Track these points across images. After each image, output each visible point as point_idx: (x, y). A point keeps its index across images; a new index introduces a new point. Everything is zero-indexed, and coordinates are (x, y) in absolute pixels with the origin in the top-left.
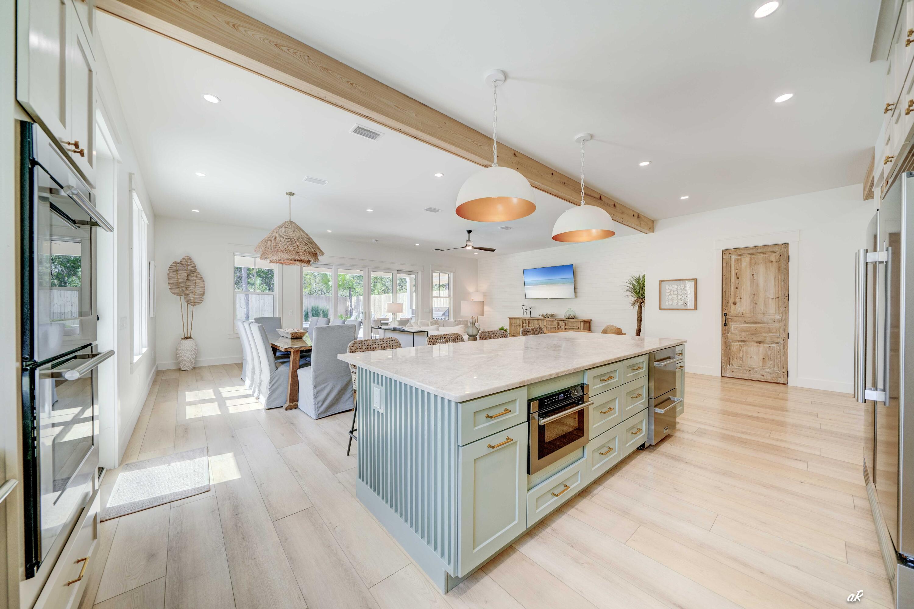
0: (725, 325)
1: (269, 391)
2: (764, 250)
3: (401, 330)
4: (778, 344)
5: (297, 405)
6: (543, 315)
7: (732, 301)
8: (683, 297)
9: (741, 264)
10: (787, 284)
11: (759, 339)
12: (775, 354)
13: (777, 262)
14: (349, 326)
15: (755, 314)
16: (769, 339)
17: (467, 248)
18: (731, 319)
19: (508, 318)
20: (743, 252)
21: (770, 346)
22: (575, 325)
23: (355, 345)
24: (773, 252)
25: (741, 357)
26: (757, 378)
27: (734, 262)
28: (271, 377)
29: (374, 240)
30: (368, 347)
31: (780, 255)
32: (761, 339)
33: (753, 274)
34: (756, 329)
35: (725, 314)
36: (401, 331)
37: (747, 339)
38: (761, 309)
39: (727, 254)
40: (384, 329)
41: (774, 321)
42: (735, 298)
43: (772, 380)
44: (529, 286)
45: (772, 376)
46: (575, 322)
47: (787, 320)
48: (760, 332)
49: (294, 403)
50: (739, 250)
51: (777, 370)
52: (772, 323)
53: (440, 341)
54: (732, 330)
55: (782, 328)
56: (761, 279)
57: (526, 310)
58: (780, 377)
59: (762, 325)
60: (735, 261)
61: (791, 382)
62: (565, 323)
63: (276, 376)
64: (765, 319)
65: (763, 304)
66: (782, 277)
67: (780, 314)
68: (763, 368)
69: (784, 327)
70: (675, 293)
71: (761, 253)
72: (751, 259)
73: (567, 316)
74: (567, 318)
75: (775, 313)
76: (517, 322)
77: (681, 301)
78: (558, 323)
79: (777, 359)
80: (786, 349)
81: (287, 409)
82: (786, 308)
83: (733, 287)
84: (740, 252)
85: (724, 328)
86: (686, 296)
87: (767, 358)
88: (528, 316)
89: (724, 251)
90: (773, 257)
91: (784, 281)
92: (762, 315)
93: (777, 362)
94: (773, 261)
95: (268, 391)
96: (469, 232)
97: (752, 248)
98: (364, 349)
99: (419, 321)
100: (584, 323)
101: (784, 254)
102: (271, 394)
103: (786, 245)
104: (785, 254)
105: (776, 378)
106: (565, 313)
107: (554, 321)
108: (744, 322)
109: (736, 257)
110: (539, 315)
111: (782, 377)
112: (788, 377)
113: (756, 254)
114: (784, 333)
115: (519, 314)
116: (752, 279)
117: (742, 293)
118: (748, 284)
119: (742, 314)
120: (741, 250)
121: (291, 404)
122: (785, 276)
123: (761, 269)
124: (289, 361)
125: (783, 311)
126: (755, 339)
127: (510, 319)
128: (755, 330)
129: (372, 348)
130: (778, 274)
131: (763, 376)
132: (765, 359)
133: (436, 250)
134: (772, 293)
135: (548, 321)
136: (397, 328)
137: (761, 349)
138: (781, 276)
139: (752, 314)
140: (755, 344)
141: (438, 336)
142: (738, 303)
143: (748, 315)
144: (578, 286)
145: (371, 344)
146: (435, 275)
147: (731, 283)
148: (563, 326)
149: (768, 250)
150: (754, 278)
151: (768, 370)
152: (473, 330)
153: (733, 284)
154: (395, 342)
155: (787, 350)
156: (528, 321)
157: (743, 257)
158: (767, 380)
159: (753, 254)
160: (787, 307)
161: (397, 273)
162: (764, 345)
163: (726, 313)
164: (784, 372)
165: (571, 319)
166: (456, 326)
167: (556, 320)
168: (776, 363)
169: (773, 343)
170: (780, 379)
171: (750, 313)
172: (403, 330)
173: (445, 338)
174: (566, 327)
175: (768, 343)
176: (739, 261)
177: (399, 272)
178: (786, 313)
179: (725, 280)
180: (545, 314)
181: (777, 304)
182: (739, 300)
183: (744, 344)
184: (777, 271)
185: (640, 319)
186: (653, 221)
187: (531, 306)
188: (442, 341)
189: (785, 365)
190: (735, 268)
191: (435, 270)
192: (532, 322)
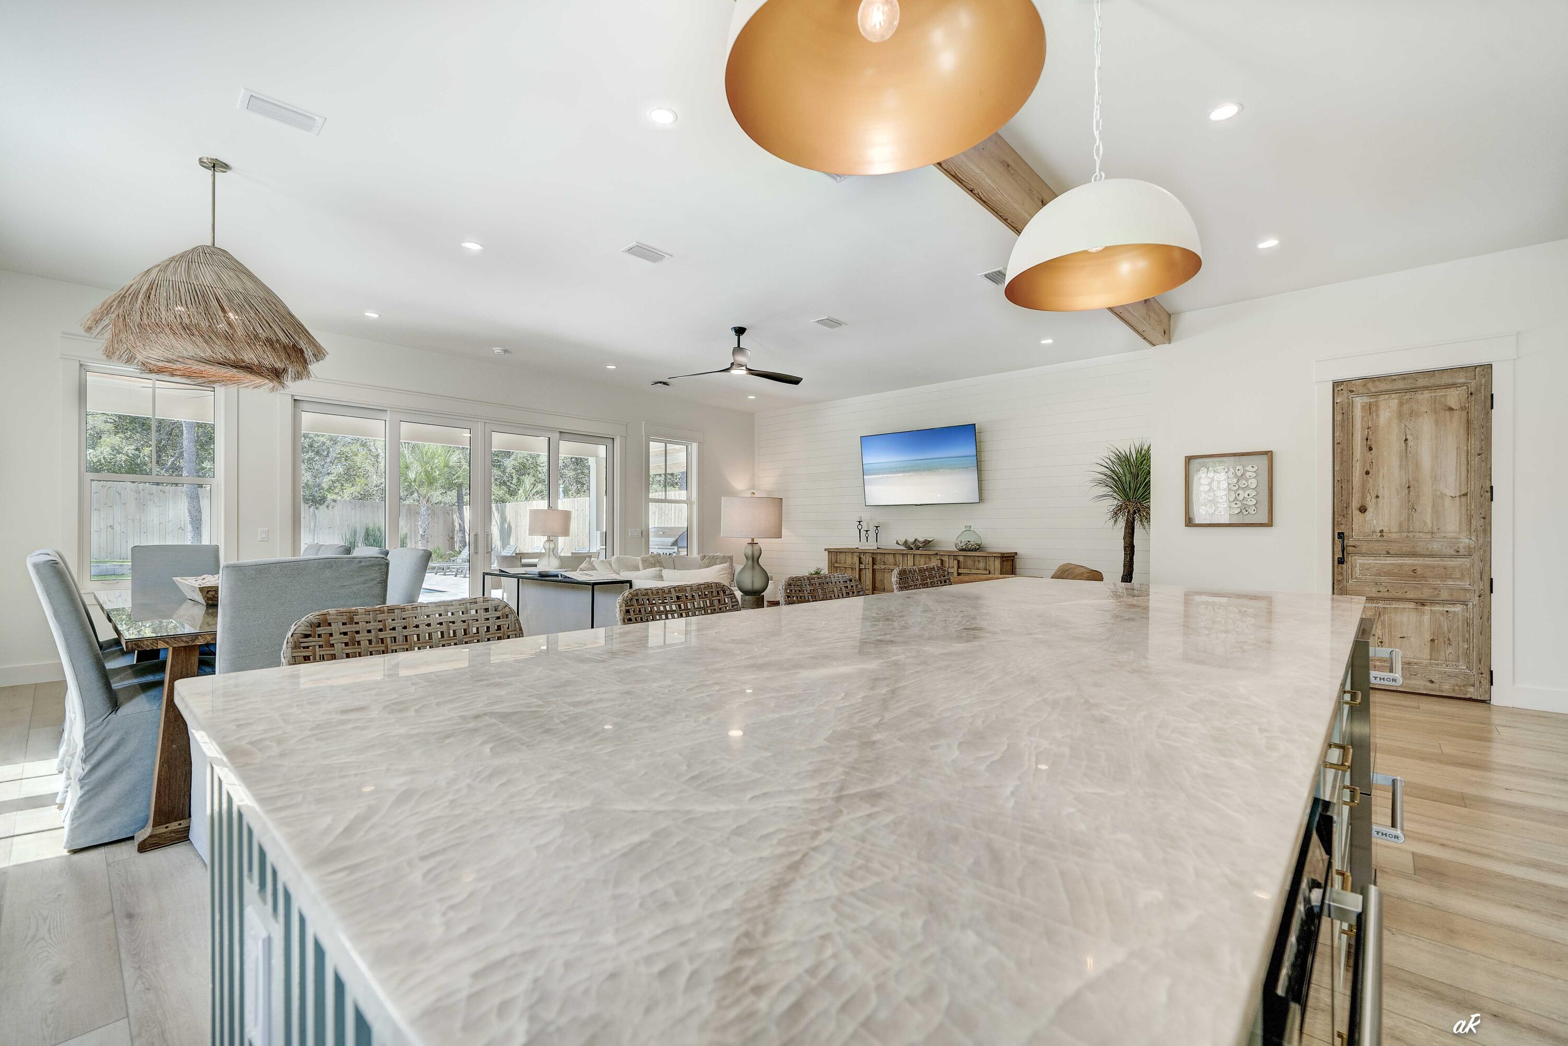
0: (1341, 561)
1: (81, 788)
2: (1432, 381)
3: (560, 578)
4: (1467, 605)
5: (187, 829)
6: (906, 542)
7: (1355, 504)
8: (1240, 496)
9: (1377, 416)
10: (1486, 463)
11: (1422, 594)
12: (1460, 628)
13: (1463, 408)
14: (361, 562)
15: (1411, 535)
16: (1445, 595)
17: (733, 372)
18: (1354, 546)
19: (825, 550)
20: (1383, 386)
21: (1447, 611)
22: (982, 565)
23: (320, 630)
24: (1454, 385)
25: (1379, 638)
26: (1417, 687)
27: (1362, 412)
28: (89, 737)
29: (497, 350)
30: (382, 635)
31: (1471, 394)
32: (1426, 593)
33: (1406, 440)
34: (1414, 571)
35: (1341, 535)
36: (560, 581)
37: (1393, 594)
38: (1425, 523)
39: (1345, 393)
40: (519, 577)
41: (1458, 551)
42: (1363, 497)
43: (1454, 690)
44: (872, 476)
45: (1453, 681)
46: (980, 559)
47: (1489, 549)
48: (1424, 577)
49: (174, 826)
50: (1374, 381)
51: (1465, 667)
52: (1451, 557)
53: (662, 608)
54: (1358, 571)
55: (1476, 567)
56: (1425, 451)
57: (867, 531)
58: (1473, 686)
59: (1429, 561)
60: (1363, 407)
61: (1500, 695)
62: (959, 561)
63: (109, 735)
64: (1436, 547)
65: (1429, 510)
66: (1475, 444)
67: (1470, 533)
68: (1431, 664)
69: (1481, 565)
70: (1221, 486)
71: (1426, 388)
72: (1401, 404)
73: (963, 544)
74: (962, 550)
75: (1460, 532)
76: (847, 559)
77: (1236, 506)
78: (942, 561)
79: (1464, 641)
80: (1485, 618)
81: (143, 848)
82: (1484, 518)
83: (1358, 471)
84: (1376, 386)
85: (1338, 568)
86: (1247, 493)
87: (1442, 640)
88: (871, 545)
89: (1336, 384)
90: (1454, 397)
91: (1479, 455)
92: (1429, 536)
93: (1463, 648)
94: (1454, 407)
95: (79, 788)
96: (740, 331)
97: (1404, 376)
98: (365, 644)
99: (615, 556)
100: (1003, 561)
101: (1480, 390)
102: (87, 796)
103: (1485, 370)
104: (1483, 391)
105: (1462, 688)
106: (957, 539)
107: (932, 557)
108: (1385, 553)
109: (1366, 400)
110: (897, 543)
111: (1477, 684)
112: (1492, 684)
113: (1414, 390)
114: (1481, 578)
115: (849, 540)
116: (1404, 452)
117: (1381, 486)
118: (1395, 461)
119: (1379, 534)
120: (1377, 383)
121: (161, 830)
122: (1483, 443)
123: (1426, 425)
124: (160, 683)
125: (1479, 526)
126: (1410, 595)
127: (830, 551)
128: (1412, 573)
129: (400, 639)
130: (1466, 439)
131: (1432, 682)
132: (1436, 641)
133: (656, 383)
134: (1451, 485)
135: (917, 558)
136: (549, 574)
137: (1426, 618)
138: (1473, 442)
139: (1405, 534)
140: (1412, 605)
141: (655, 592)
142: (1370, 510)
143: (1394, 536)
144: (987, 475)
145: (398, 624)
146: (655, 447)
147: (1355, 460)
148: (953, 567)
149: (1443, 382)
150: (1409, 449)
151: (1444, 669)
152: (753, 577)
153: (1358, 463)
154: (498, 614)
155: (1489, 619)
156: (873, 558)
157: (1382, 397)
158: (1442, 691)
159: (1407, 390)
160: (1486, 518)
161: (560, 437)
162: (1432, 608)
163: (1343, 533)
164: (1482, 674)
165: (972, 550)
166: (708, 566)
167: (937, 554)
168: (1461, 650)
169: (1453, 603)
170: (1471, 689)
171: (1400, 532)
172: (566, 577)
173: (678, 598)
174: (961, 571)
175: (1444, 602)
176: (1374, 408)
177: (565, 436)
178: (1485, 531)
179: (1341, 453)
180: (911, 540)
181: (1464, 511)
182: (1374, 500)
183: (1386, 606)
184: (1462, 431)
185: (1130, 549)
186: (1169, 316)
187: (878, 522)
188: (671, 607)
189: (1485, 655)
190: (1362, 425)
191: (655, 435)
192: (880, 560)
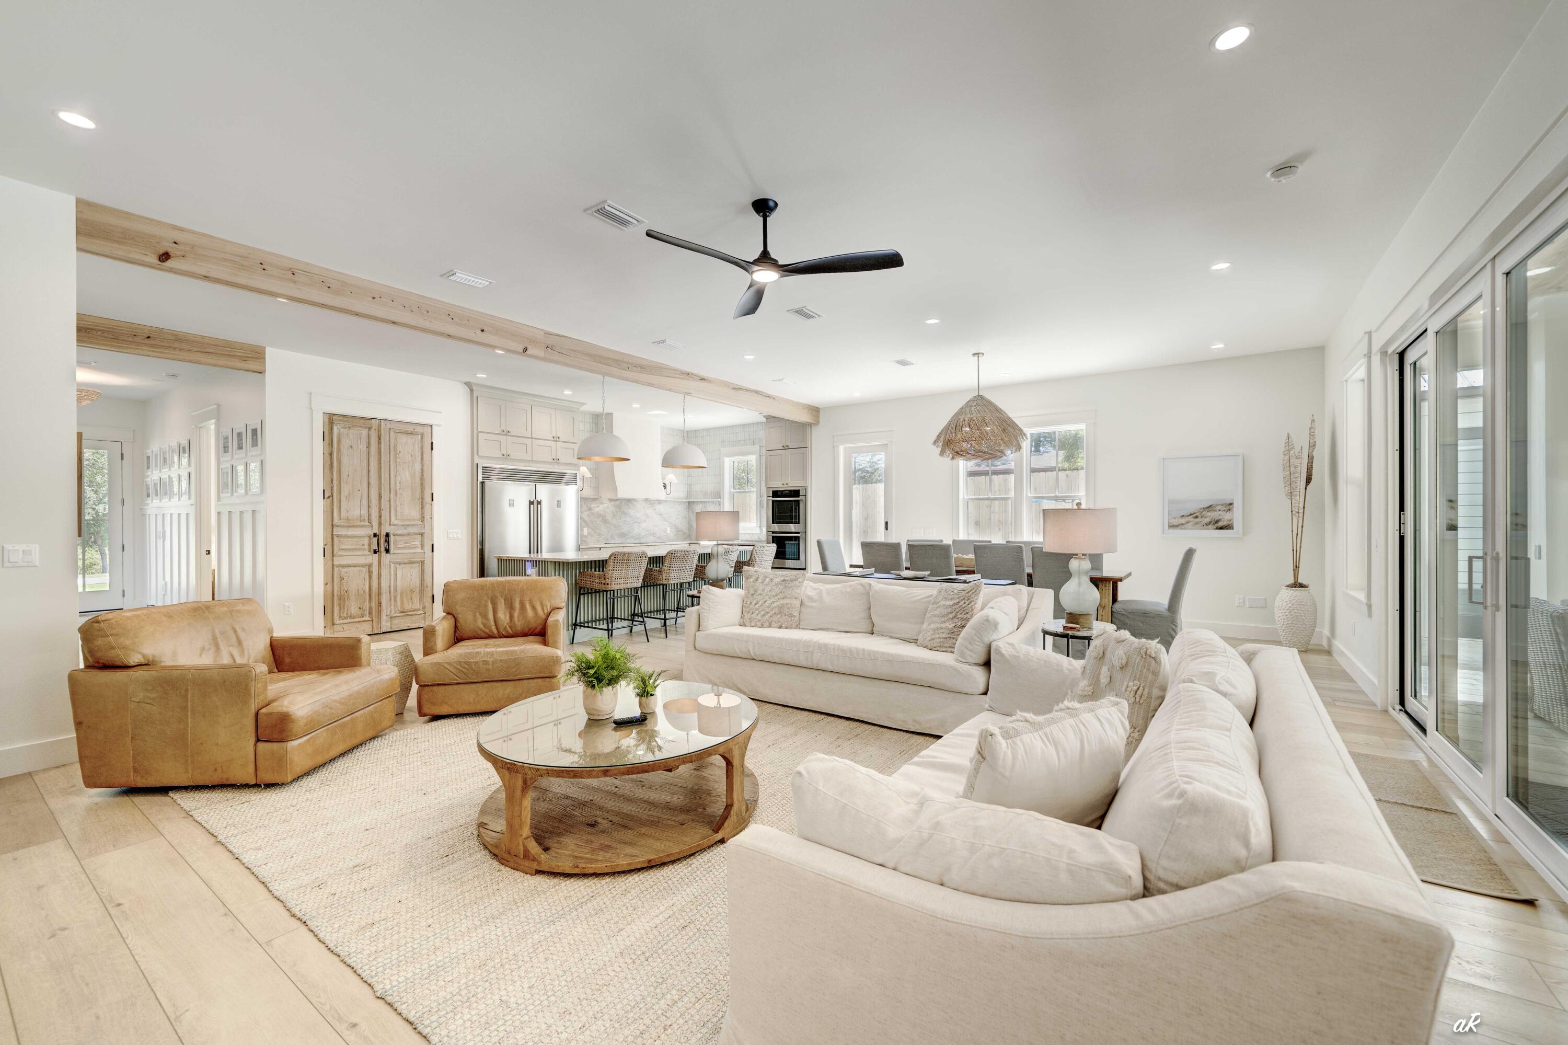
96: (763, 207)
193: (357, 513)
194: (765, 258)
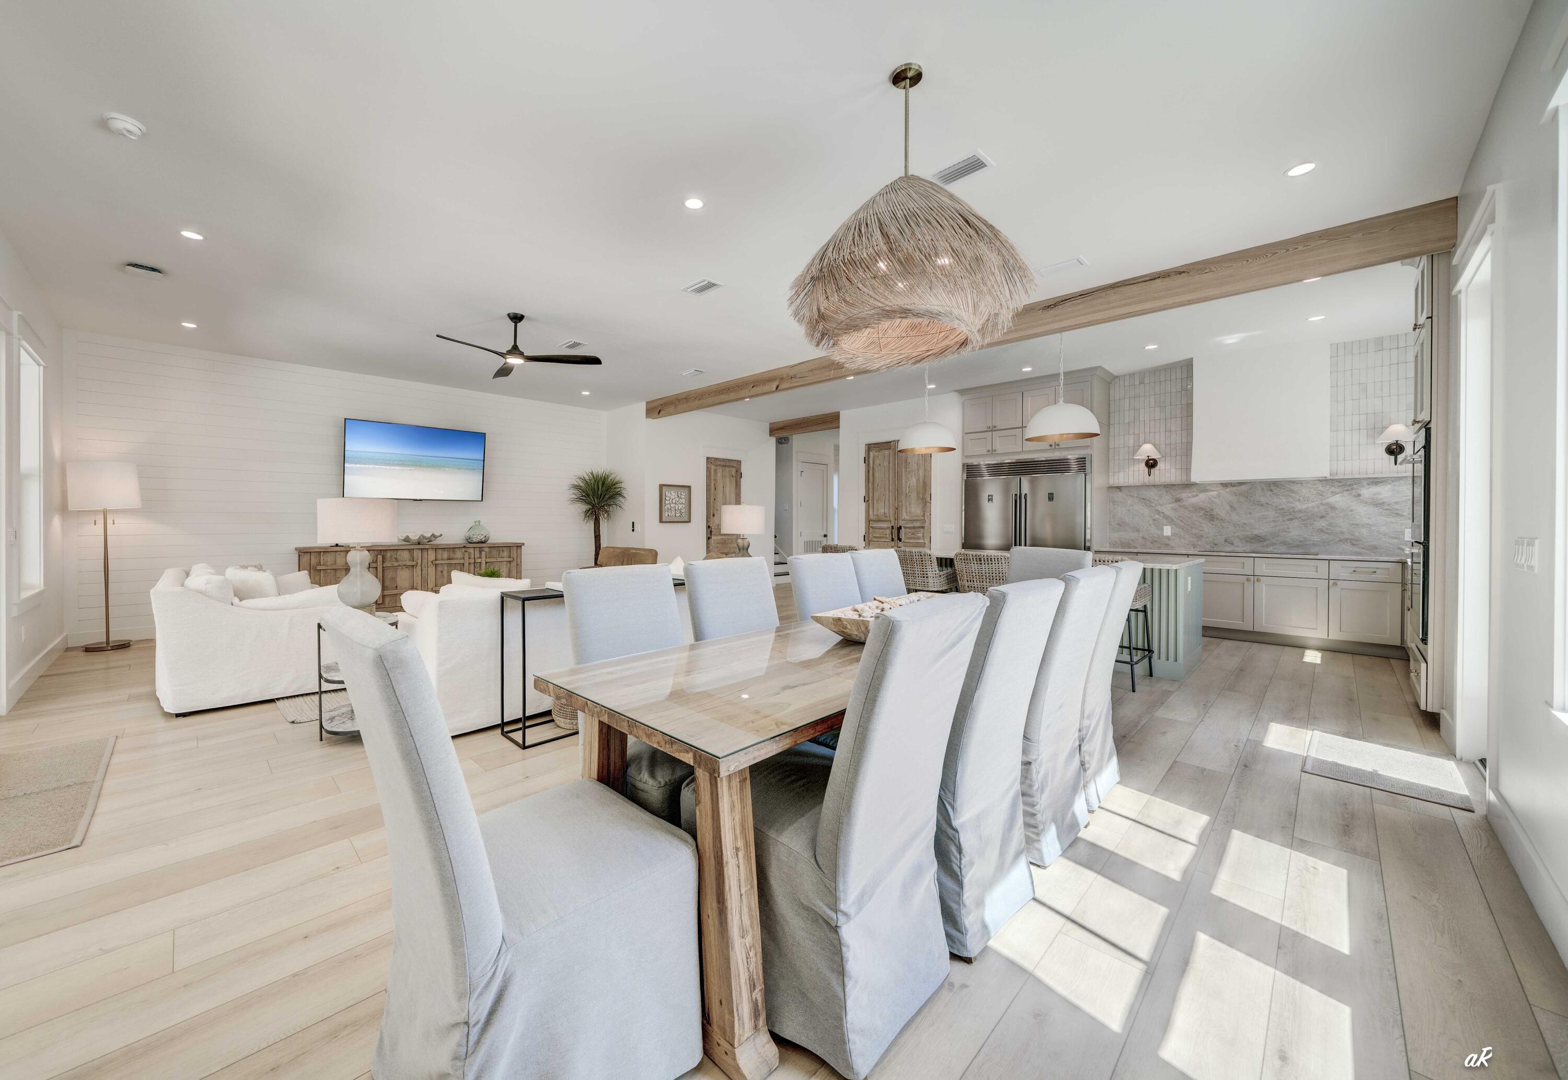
9: (717, 475)
13: (735, 477)
20: (718, 463)
24: (734, 467)
31: (736, 470)
39: (709, 463)
44: (358, 466)
46: (504, 549)
60: (714, 470)
62: (486, 553)
66: (738, 491)
70: (673, 502)
71: (728, 466)
72: (722, 471)
73: (474, 537)
74: (472, 542)
86: (682, 506)
89: (709, 459)
90: (733, 472)
94: (733, 475)
101: (739, 470)
103: (736, 464)
109: (714, 467)
118: (721, 495)
130: (736, 489)
144: (487, 478)
148: (481, 558)
149: (731, 465)
157: (718, 467)
159: (724, 466)
165: (477, 543)
176: (716, 472)
184: (735, 486)
192: (391, 557)
193: (883, 511)
194: (515, 350)
